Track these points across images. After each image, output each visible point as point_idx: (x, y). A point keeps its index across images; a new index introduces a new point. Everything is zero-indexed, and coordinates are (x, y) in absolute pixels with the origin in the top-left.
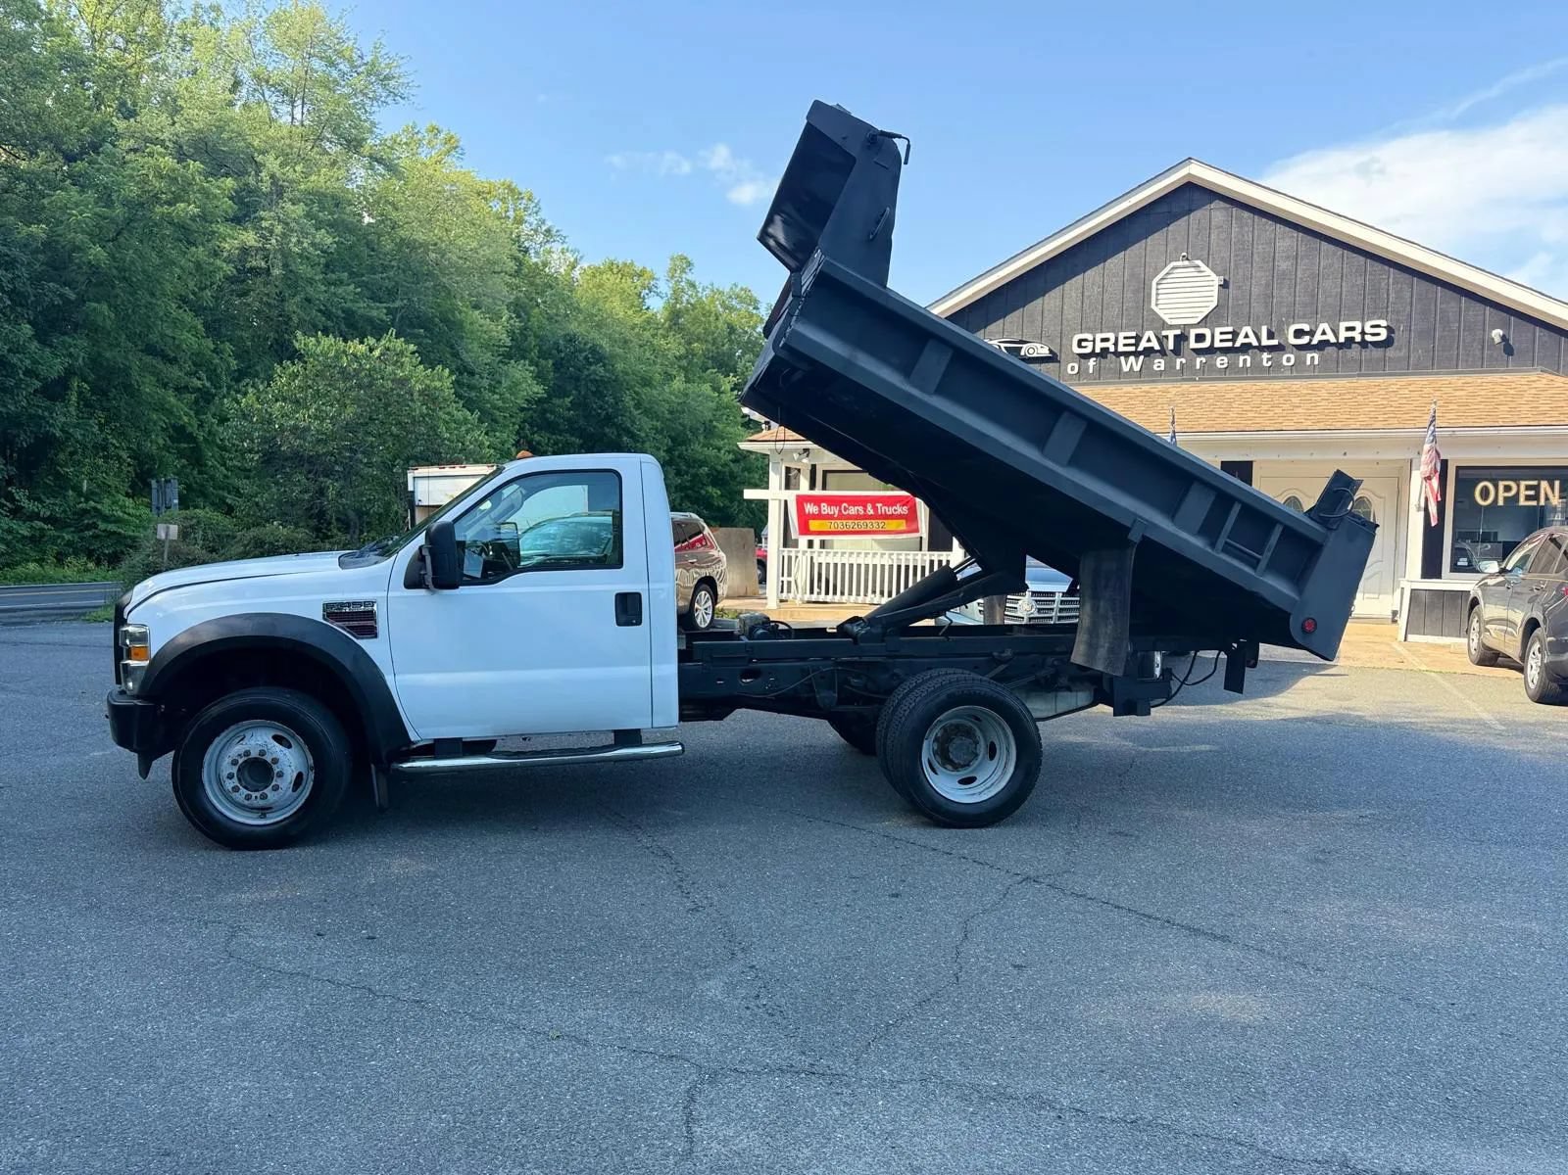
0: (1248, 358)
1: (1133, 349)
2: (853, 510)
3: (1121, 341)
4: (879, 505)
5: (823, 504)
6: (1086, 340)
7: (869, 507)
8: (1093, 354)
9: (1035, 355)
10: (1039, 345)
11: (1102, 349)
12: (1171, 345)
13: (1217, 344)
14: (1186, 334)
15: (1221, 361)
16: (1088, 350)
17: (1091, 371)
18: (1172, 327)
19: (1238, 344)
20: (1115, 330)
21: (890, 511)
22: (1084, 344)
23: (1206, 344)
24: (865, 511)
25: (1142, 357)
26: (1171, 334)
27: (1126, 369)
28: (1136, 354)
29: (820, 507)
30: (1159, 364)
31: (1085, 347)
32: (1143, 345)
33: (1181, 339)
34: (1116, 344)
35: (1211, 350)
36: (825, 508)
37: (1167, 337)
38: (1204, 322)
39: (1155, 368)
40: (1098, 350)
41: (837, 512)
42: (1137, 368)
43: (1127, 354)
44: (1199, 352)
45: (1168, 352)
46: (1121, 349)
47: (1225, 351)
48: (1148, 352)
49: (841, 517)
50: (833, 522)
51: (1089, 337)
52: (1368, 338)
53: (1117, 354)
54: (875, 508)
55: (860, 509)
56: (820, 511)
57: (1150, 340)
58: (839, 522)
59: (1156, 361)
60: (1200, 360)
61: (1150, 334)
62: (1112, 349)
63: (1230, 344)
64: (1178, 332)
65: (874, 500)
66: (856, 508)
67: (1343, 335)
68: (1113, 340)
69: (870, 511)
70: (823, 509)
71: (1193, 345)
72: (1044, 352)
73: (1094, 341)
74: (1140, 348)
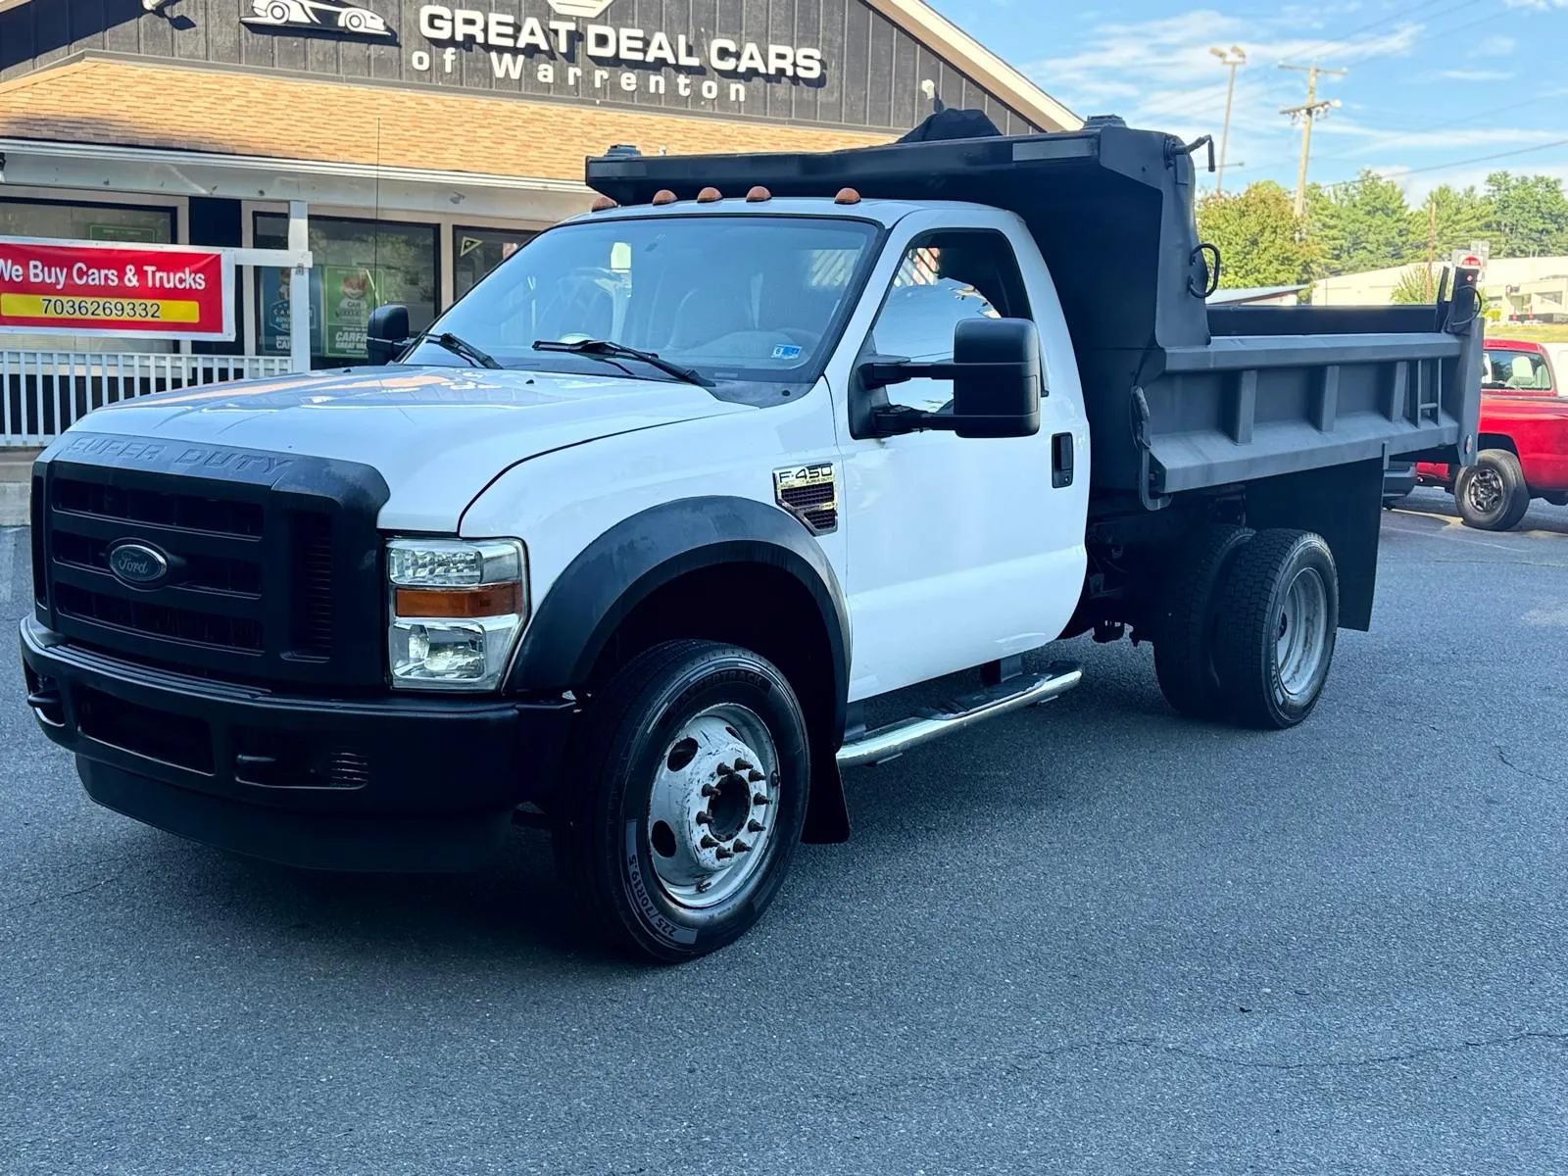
0: (661, 79)
1: (509, 42)
2: (96, 277)
3: (493, 29)
4: (150, 269)
5: (32, 263)
6: (441, 17)
7: (130, 270)
8: (451, 42)
9: (361, 29)
10: (368, 14)
11: (465, 35)
12: (563, 47)
13: (624, 54)
14: (580, 30)
15: (628, 80)
16: (445, 35)
17: (448, 69)
18: (560, 17)
19: (650, 58)
20: (485, 9)
21: (171, 280)
22: (437, 22)
23: (608, 52)
24: (121, 277)
25: (521, 58)
26: (563, 27)
27: (499, 73)
28: (515, 51)
29: (26, 267)
30: (546, 72)
31: (441, 29)
32: (524, 40)
33: (576, 37)
34: (485, 30)
35: (616, 62)
36: (38, 271)
37: (556, 32)
38: (602, 18)
39: (540, 77)
40: (459, 38)
41: (62, 280)
42: (515, 75)
43: (501, 50)
44: (600, 61)
45: (558, 56)
46: (493, 40)
47: (633, 65)
48: (532, 50)
49: (71, 290)
50: (54, 298)
51: (445, 12)
52: (802, 73)
53: (487, 47)
54: (141, 274)
55: (112, 273)
56: (26, 276)
57: (532, 32)
58: (64, 299)
59: (542, 67)
60: (601, 74)
61: (531, 23)
62: (480, 39)
63: (639, 56)
64: (572, 26)
65: (140, 260)
66: (103, 272)
67: (774, 64)
68: (480, 24)
69: (131, 279)
70: (32, 271)
71: (593, 50)
72: (375, 25)
73: (453, 20)
74: (521, 44)
